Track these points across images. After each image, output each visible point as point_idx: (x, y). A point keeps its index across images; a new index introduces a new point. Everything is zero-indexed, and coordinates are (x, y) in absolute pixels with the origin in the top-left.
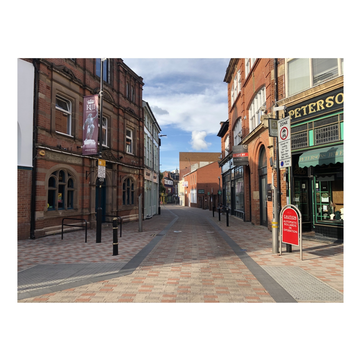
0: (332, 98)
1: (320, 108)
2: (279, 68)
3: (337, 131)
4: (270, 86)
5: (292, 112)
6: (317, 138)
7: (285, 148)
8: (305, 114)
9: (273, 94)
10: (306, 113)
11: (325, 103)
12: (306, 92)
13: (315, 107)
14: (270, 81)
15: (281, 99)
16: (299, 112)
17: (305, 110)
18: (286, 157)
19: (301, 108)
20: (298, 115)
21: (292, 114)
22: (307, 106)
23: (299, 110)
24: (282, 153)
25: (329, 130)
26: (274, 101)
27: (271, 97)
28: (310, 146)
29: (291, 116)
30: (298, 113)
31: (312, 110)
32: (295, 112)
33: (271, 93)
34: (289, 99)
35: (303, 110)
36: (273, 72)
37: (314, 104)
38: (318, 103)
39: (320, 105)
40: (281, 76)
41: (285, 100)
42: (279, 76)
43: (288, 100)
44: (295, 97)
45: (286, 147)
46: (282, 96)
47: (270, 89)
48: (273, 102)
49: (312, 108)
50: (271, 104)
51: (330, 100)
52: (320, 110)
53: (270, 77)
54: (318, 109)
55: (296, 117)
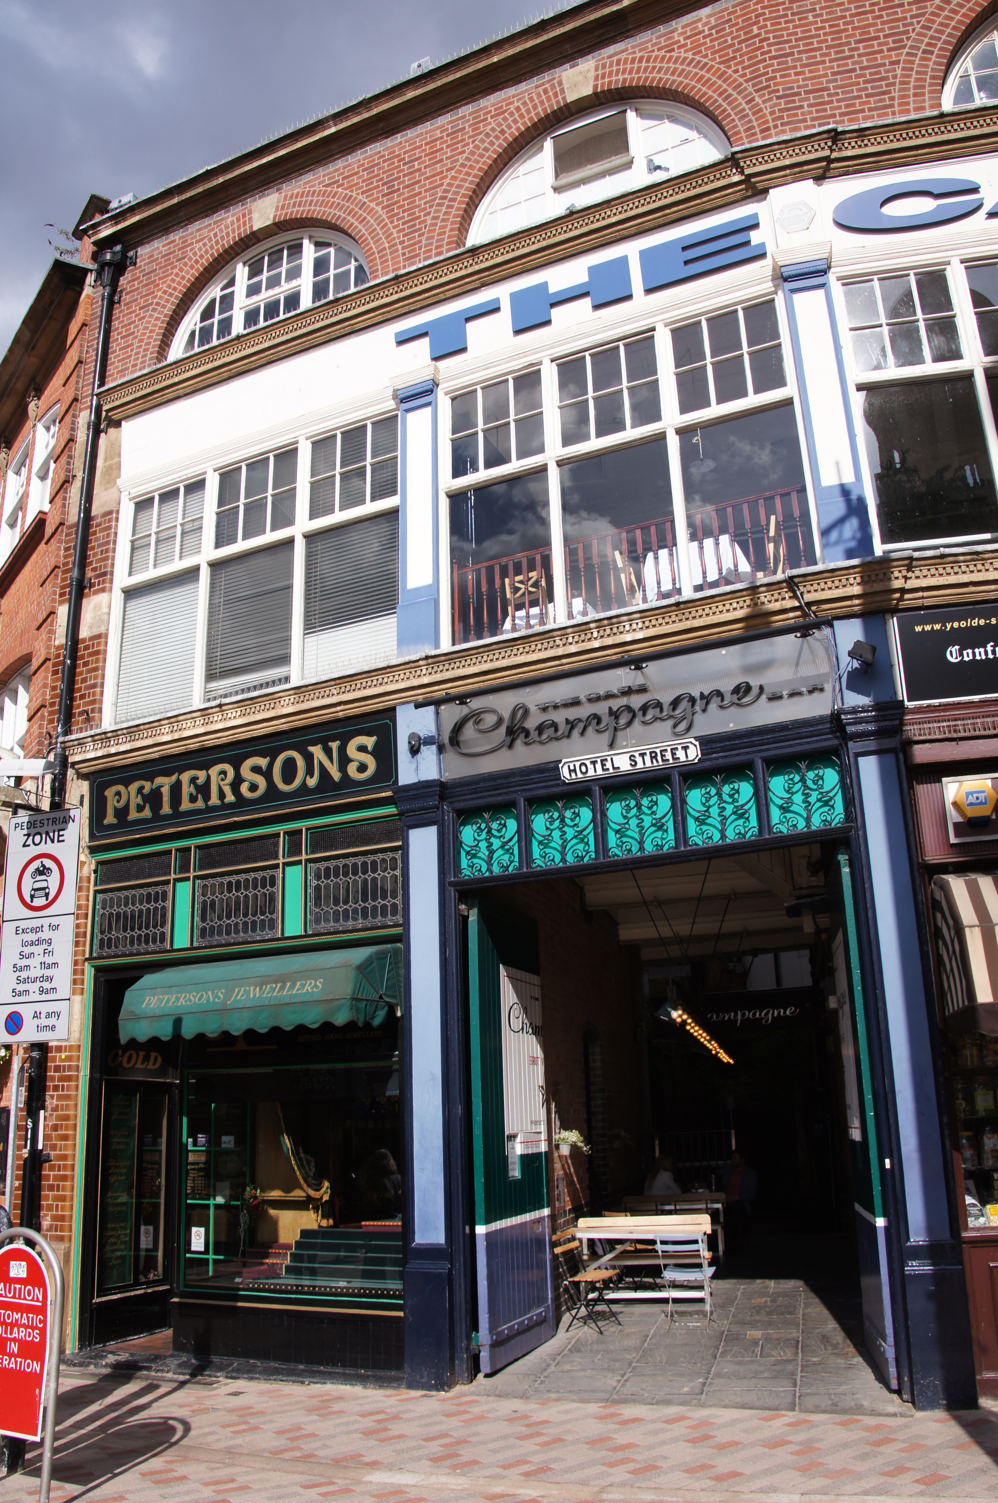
0: (263, 762)
1: (222, 795)
2: (89, 604)
3: (272, 898)
4: (48, 667)
5: (118, 794)
6: (203, 919)
7: (39, 949)
8: (166, 809)
9: (52, 704)
10: (172, 807)
11: (238, 780)
12: (173, 720)
13: (204, 790)
14: (48, 647)
15: (81, 730)
16: (145, 798)
17: (166, 791)
18: (42, 991)
19: (152, 782)
20: (140, 808)
21: (118, 801)
22: (174, 778)
23: (146, 791)
24: (21, 970)
25: (247, 888)
26: (54, 733)
27: (46, 714)
28: (176, 947)
29: (116, 809)
30: (141, 803)
31: (193, 799)
32: (131, 794)
33: (48, 697)
34: (109, 735)
35: (161, 794)
36: (63, 611)
37: (202, 775)
38: (214, 771)
39: (222, 783)
40: (93, 638)
41: (96, 738)
42: (84, 633)
43: (105, 737)
44: (133, 731)
45: (45, 946)
46: (88, 720)
47: (46, 678)
48: (51, 737)
49: (192, 789)
50: (40, 743)
51: (256, 769)
52: (218, 802)
53: (52, 632)
54: (214, 800)
55: (133, 815)
